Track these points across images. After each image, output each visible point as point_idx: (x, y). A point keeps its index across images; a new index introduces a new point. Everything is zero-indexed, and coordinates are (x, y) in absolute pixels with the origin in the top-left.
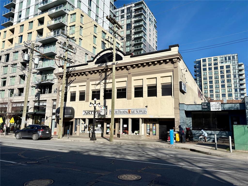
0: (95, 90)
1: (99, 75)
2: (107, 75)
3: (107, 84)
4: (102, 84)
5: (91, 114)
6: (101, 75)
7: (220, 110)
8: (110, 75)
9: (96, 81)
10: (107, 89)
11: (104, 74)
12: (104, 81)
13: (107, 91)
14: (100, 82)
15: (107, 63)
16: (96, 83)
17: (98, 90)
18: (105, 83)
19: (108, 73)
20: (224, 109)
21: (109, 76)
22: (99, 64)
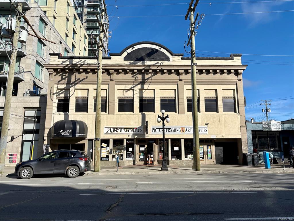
0: (123, 98)
1: (133, 77)
2: (146, 78)
3: (143, 91)
4: (138, 90)
5: (121, 131)
6: (135, 77)
7: (280, 130)
8: (150, 79)
9: (126, 84)
10: (144, 98)
11: (140, 77)
12: (139, 86)
13: (145, 100)
14: (134, 87)
15: (146, 61)
16: (126, 88)
17: (129, 98)
18: (141, 90)
19: (147, 76)
20: (283, 128)
21: (149, 81)
22: (132, 61)
